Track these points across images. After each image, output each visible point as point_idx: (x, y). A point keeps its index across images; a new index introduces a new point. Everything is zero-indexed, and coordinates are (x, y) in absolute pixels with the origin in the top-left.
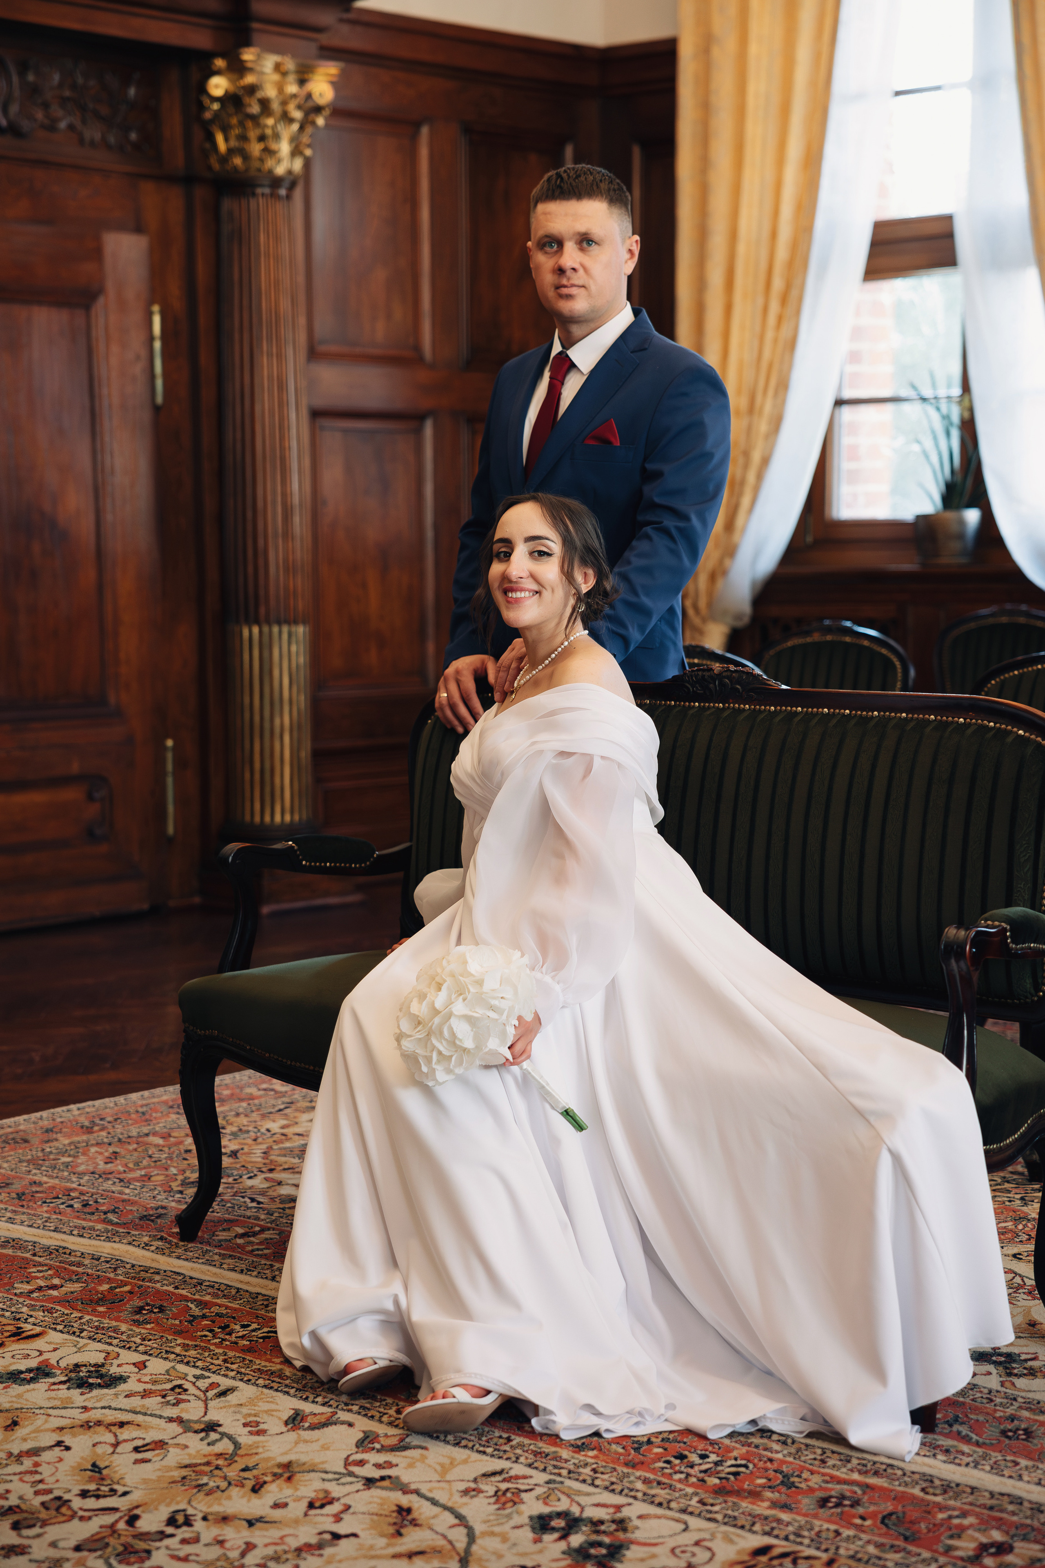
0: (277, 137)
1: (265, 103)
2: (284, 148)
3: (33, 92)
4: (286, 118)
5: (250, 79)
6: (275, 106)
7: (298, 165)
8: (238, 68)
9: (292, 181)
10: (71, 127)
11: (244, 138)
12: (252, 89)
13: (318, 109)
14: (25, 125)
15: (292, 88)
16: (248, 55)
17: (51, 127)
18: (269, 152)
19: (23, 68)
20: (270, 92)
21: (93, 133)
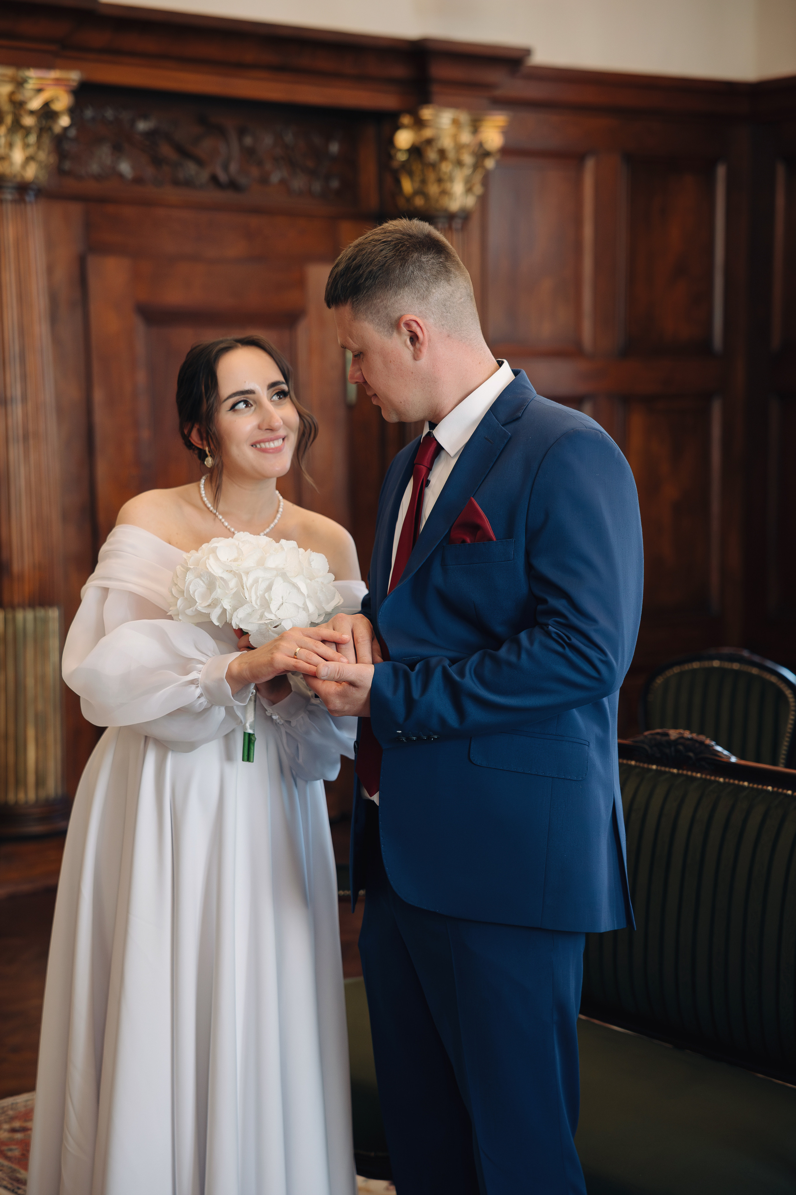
0: (451, 179)
1: (442, 153)
2: (458, 188)
3: (249, 153)
4: (459, 163)
5: (428, 133)
6: (451, 155)
7: (470, 201)
8: (419, 124)
9: (465, 216)
10: (283, 182)
11: (424, 182)
12: (429, 142)
13: (487, 154)
14: (243, 180)
15: (466, 137)
16: (427, 113)
17: (264, 180)
18: (444, 192)
19: (242, 132)
20: (447, 142)
21: (298, 183)
